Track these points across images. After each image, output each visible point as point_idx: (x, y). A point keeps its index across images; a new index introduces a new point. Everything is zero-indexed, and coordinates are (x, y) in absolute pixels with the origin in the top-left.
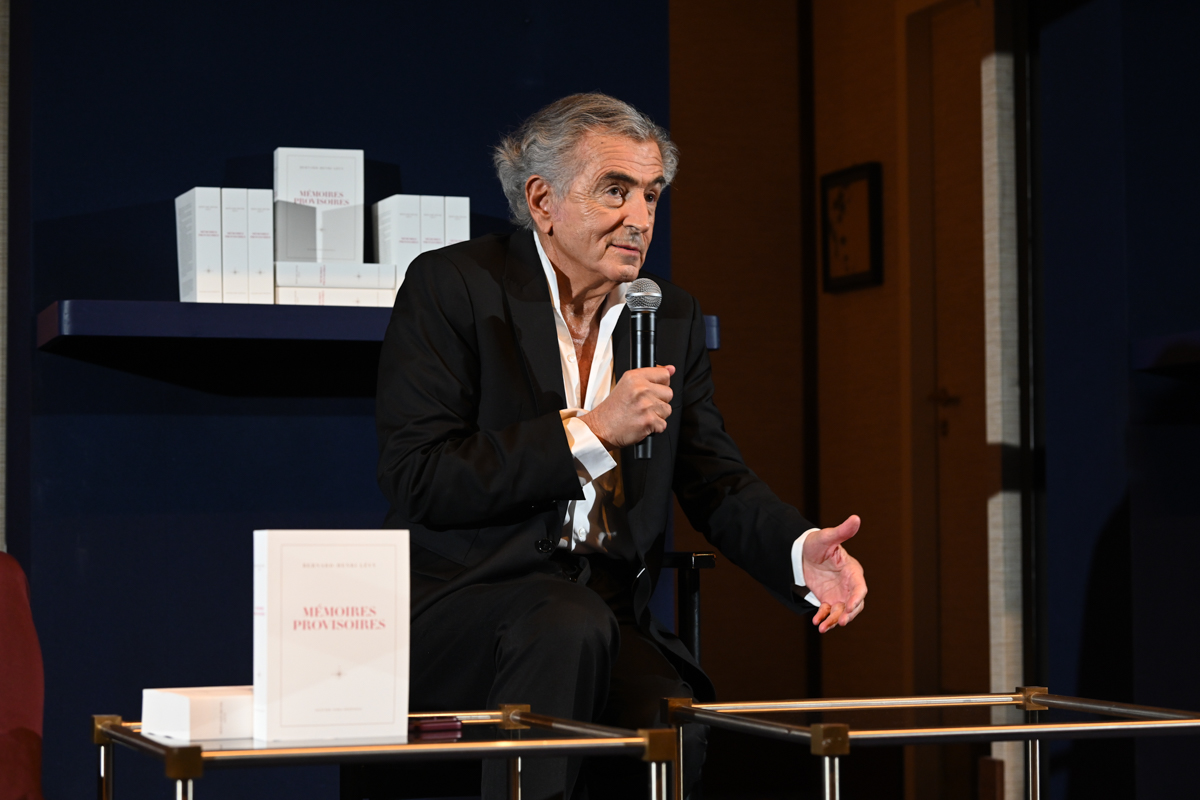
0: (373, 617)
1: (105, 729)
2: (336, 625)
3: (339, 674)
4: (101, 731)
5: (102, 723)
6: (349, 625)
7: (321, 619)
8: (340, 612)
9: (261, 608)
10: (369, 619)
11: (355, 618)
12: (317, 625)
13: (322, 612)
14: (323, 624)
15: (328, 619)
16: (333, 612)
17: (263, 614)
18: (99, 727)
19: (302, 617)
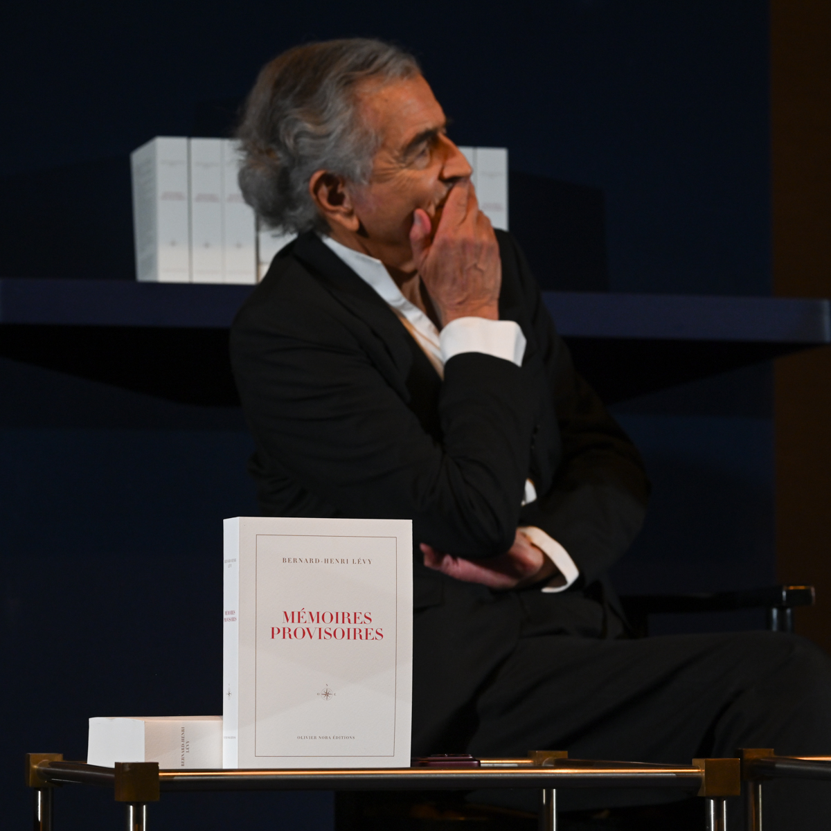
0: (369, 625)
1: (42, 768)
2: (323, 634)
3: (327, 694)
4: (38, 771)
5: (39, 762)
6: (339, 634)
7: (305, 626)
8: (328, 618)
9: (232, 612)
10: (363, 627)
11: (346, 626)
12: (299, 633)
13: (307, 617)
14: (307, 632)
15: (314, 627)
16: (320, 617)
17: (233, 619)
18: (35, 767)
19: (281, 623)
